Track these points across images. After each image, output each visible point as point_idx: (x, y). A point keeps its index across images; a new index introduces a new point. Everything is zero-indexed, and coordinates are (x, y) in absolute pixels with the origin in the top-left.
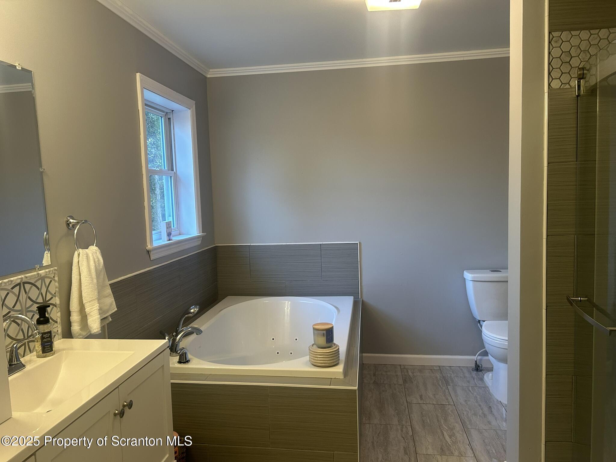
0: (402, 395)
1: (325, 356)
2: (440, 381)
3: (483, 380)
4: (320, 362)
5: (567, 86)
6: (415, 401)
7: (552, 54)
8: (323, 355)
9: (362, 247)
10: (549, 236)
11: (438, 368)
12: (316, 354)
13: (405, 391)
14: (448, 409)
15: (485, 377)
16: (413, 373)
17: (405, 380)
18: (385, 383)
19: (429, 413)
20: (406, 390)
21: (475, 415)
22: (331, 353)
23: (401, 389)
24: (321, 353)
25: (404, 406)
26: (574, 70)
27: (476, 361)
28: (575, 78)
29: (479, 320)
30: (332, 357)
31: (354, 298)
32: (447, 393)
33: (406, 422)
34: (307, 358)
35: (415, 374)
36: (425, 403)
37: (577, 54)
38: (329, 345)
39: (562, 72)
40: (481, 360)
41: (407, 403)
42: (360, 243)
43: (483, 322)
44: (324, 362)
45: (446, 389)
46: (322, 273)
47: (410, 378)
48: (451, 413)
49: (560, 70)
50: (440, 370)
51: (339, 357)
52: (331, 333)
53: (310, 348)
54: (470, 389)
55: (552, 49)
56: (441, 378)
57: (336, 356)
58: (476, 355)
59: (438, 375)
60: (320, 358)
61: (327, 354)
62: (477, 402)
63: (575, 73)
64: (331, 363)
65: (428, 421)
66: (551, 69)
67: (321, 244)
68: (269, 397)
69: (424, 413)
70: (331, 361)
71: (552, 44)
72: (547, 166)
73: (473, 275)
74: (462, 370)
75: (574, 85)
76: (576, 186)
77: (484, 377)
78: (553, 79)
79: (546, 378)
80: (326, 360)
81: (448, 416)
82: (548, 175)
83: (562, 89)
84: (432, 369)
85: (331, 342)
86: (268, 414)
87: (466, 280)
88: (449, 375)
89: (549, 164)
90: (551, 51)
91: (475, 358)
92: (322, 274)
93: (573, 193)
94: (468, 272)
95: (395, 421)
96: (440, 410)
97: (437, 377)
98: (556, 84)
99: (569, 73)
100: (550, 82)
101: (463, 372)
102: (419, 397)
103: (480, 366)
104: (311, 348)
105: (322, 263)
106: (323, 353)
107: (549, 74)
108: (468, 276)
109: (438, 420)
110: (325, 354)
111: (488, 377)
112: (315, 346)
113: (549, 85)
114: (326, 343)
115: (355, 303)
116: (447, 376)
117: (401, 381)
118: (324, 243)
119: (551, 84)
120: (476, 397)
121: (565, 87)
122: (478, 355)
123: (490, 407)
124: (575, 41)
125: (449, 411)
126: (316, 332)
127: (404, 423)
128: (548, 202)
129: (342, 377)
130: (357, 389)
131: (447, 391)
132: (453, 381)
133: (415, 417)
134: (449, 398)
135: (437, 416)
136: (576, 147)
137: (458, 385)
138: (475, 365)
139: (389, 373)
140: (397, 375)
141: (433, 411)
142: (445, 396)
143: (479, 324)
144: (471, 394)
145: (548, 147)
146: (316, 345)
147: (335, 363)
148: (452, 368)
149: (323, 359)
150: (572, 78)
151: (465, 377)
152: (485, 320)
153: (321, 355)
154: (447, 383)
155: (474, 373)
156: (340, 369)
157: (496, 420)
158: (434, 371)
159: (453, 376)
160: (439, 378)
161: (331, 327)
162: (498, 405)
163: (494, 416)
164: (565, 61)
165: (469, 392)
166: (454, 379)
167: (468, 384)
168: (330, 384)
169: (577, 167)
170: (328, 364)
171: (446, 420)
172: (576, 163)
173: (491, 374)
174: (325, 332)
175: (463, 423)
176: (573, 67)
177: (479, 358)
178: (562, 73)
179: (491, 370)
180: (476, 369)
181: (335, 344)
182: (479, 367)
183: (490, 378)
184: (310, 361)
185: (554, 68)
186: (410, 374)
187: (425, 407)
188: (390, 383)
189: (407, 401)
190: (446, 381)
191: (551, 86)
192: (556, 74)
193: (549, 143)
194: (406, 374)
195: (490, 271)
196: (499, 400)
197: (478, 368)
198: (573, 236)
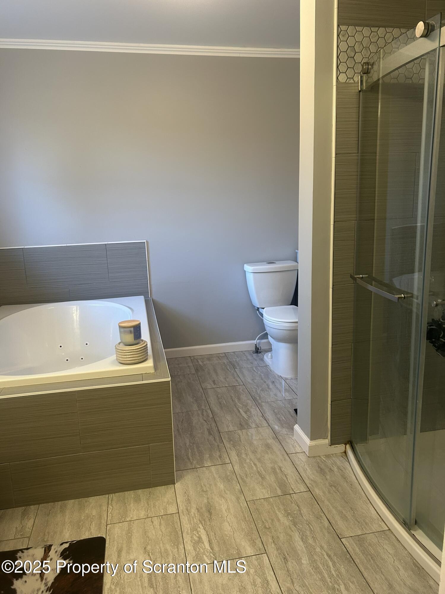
0: (197, 383)
1: (134, 353)
2: (228, 366)
3: (264, 360)
4: (129, 359)
5: (352, 81)
6: (209, 386)
7: (340, 48)
8: (133, 352)
9: (150, 245)
10: (336, 222)
11: (224, 355)
12: (125, 352)
13: (199, 379)
14: (240, 389)
15: (265, 357)
16: (203, 362)
17: (197, 369)
18: (179, 374)
19: (224, 395)
20: (199, 377)
21: (262, 391)
22: (141, 349)
23: (195, 378)
24: (130, 350)
25: (200, 393)
26: (357, 66)
27: (256, 345)
28: (358, 73)
29: (258, 308)
30: (141, 353)
31: (145, 298)
32: (236, 376)
33: (205, 406)
34: (114, 357)
35: (205, 363)
36: (218, 387)
37: (360, 50)
38: (137, 341)
39: (348, 66)
40: (259, 343)
41: (203, 389)
42: (147, 241)
43: (262, 309)
44: (133, 359)
45: (234, 372)
46: (109, 274)
47: (201, 367)
48: (242, 392)
49: (346, 64)
50: (226, 356)
51: (147, 352)
52: (138, 330)
53: (116, 346)
54: (254, 369)
55: (340, 43)
56: (228, 363)
57: (145, 351)
58: (255, 340)
59: (225, 361)
60: (129, 355)
61: (137, 350)
62: (262, 379)
63: (359, 69)
64: (141, 359)
65: (225, 402)
66: (339, 62)
67: (106, 244)
68: (77, 401)
69: (219, 396)
70: (141, 357)
71: (340, 38)
72: (335, 157)
73: (253, 268)
74: (244, 354)
75: (357, 80)
76: (358, 176)
77: (263, 358)
78: (340, 73)
79: (332, 348)
80: (136, 357)
81: (241, 395)
82: (335, 165)
83: (348, 83)
84: (219, 356)
85: (139, 339)
86: (77, 420)
87: (246, 272)
88: (234, 360)
89: (336, 155)
90: (339, 45)
91: (255, 342)
92: (109, 276)
93: (354, 183)
94: (248, 265)
95: (195, 407)
96: (232, 392)
97: (224, 363)
98: (343, 78)
99: (353, 68)
100: (338, 75)
101: (246, 356)
102: (212, 382)
103: (260, 348)
104: (118, 347)
105: (108, 264)
106: (132, 350)
107: (337, 67)
108: (248, 268)
109: (233, 400)
110: (135, 350)
111: (267, 357)
112: (121, 344)
113: (337, 78)
114: (134, 340)
115: (147, 302)
116: (233, 360)
117: (193, 371)
118: (109, 243)
119: (339, 78)
120: (261, 375)
121: (350, 82)
122: (257, 340)
123: (274, 382)
124: (358, 37)
125: (241, 390)
126: (122, 330)
127: (203, 407)
128: (336, 191)
129: (152, 371)
130: (170, 380)
131: (235, 373)
132: (238, 364)
133: (213, 400)
134: (239, 380)
135: (231, 397)
136: (358, 140)
137: (243, 367)
138: (255, 349)
139: (180, 366)
140: (189, 366)
141: (227, 393)
142: (234, 378)
143: (257, 311)
144: (255, 373)
145: (336, 138)
146: (123, 343)
147: (144, 359)
148: (236, 353)
149: (131, 356)
150: (355, 73)
151: (248, 359)
152: (264, 307)
153: (130, 352)
154: (234, 367)
155: (255, 355)
156: (150, 363)
157: (280, 392)
158: (221, 358)
159: (237, 360)
160: (226, 363)
161: (138, 323)
162: (279, 379)
163: (278, 389)
164: (351, 56)
165: (254, 372)
166: (239, 362)
167: (252, 365)
168: (142, 379)
169: (358, 159)
170: (137, 361)
171: (239, 399)
172: (358, 154)
173: (270, 354)
174: (132, 329)
175: (254, 399)
176: (357, 63)
177: (258, 341)
178: (348, 68)
179: (270, 350)
180: (256, 351)
181: (142, 341)
182: (258, 349)
183: (269, 358)
184: (117, 360)
185: (341, 61)
186: (201, 363)
187: (219, 390)
188: (183, 373)
189: (202, 387)
190: (233, 365)
191: (339, 80)
192: (343, 68)
193: (337, 135)
194: (197, 363)
195: (267, 263)
196: (280, 374)
197: (257, 351)
198: (354, 221)
